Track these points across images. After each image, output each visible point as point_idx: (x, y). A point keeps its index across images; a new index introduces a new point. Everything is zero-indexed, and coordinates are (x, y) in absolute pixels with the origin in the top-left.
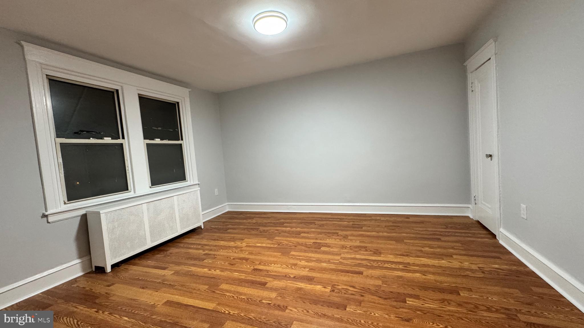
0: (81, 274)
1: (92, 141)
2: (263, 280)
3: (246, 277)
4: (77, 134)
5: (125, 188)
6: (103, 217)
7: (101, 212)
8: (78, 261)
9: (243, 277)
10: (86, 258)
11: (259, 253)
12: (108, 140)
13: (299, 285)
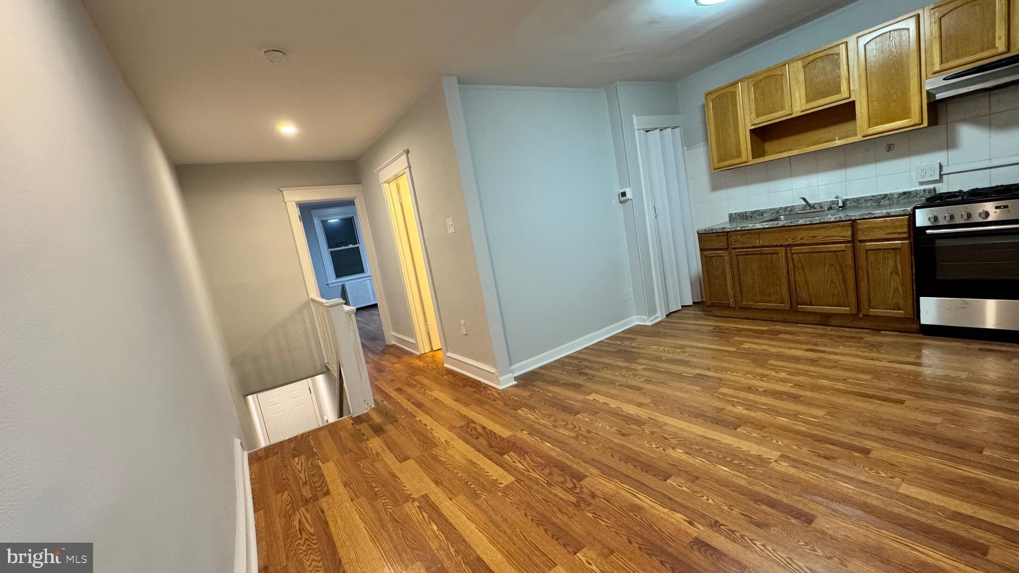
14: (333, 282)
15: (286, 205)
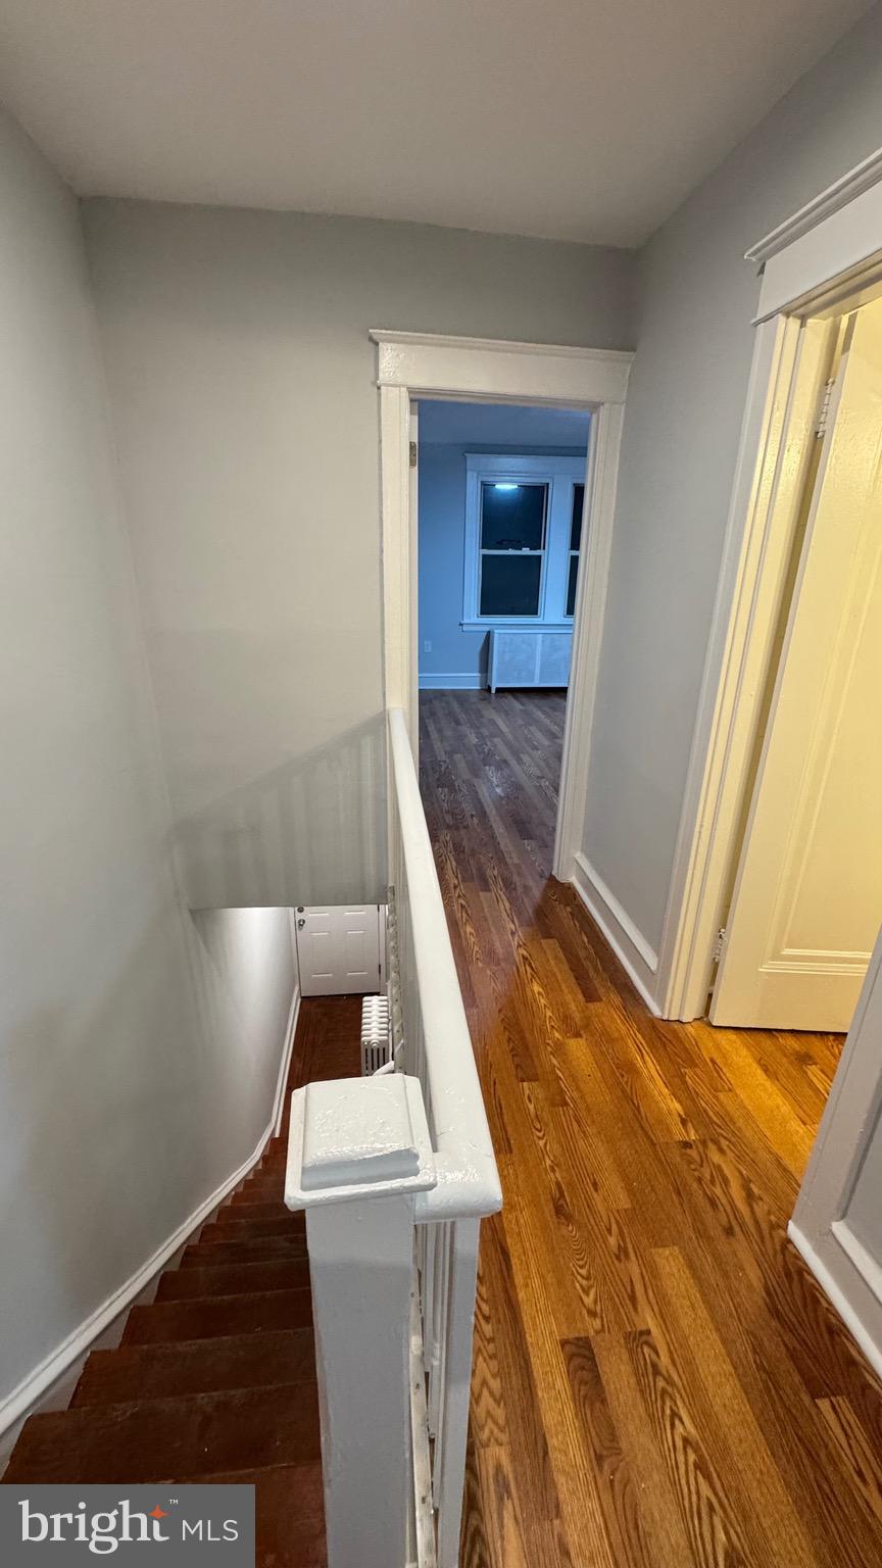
0: (479, 688)
1: (511, 552)
4: (500, 545)
5: (534, 612)
6: (496, 636)
7: (496, 631)
8: (478, 674)
10: (484, 675)
12: (526, 551)
14: (472, 621)
15: (379, 395)
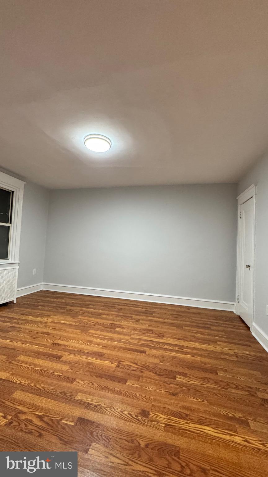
2: (59, 354)
3: (44, 350)
9: (41, 350)
11: (62, 330)
13: (91, 360)
